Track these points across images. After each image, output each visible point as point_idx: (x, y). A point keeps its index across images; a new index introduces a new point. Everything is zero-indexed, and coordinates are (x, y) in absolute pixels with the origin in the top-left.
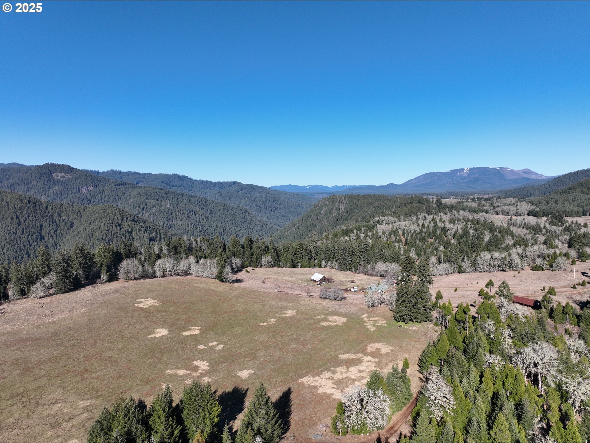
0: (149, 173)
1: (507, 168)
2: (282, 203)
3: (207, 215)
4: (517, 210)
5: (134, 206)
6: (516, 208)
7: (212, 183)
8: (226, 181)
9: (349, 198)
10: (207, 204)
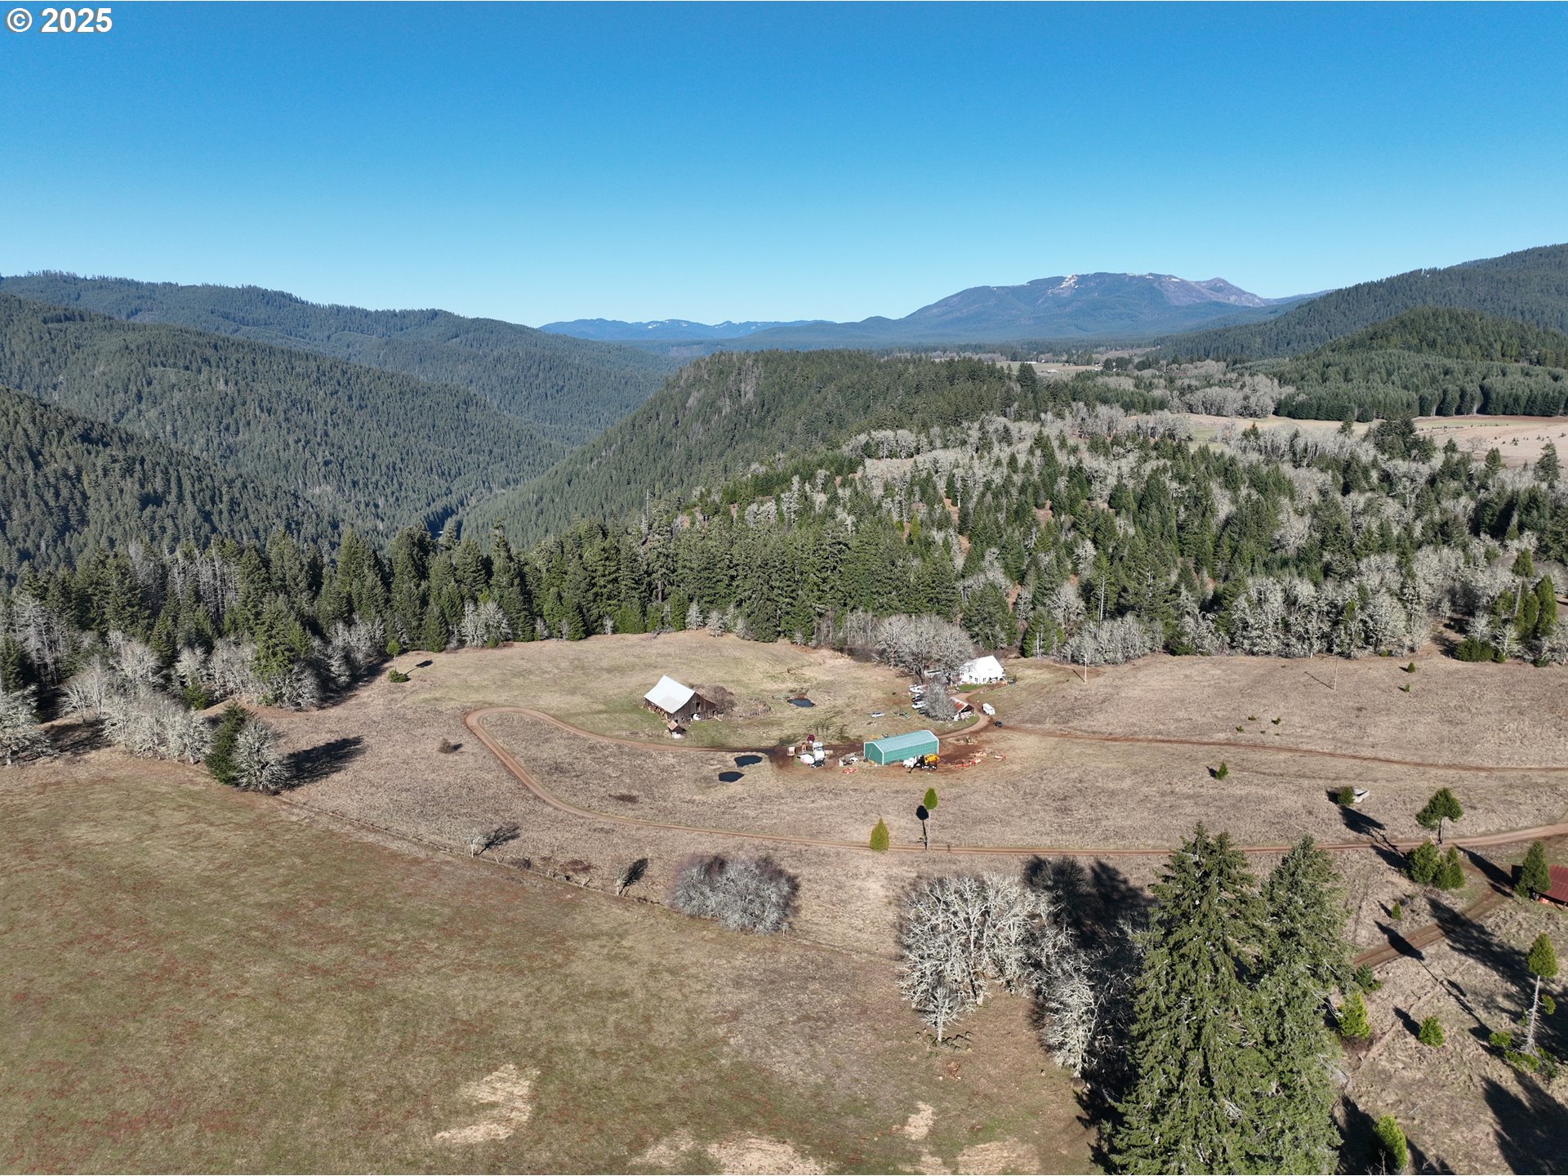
0: (170, 284)
1: (1171, 277)
2: (575, 372)
3: (348, 413)
4: (1246, 398)
5: (108, 387)
6: (1241, 395)
7: (366, 314)
8: (409, 308)
9: (767, 361)
10: (349, 379)
